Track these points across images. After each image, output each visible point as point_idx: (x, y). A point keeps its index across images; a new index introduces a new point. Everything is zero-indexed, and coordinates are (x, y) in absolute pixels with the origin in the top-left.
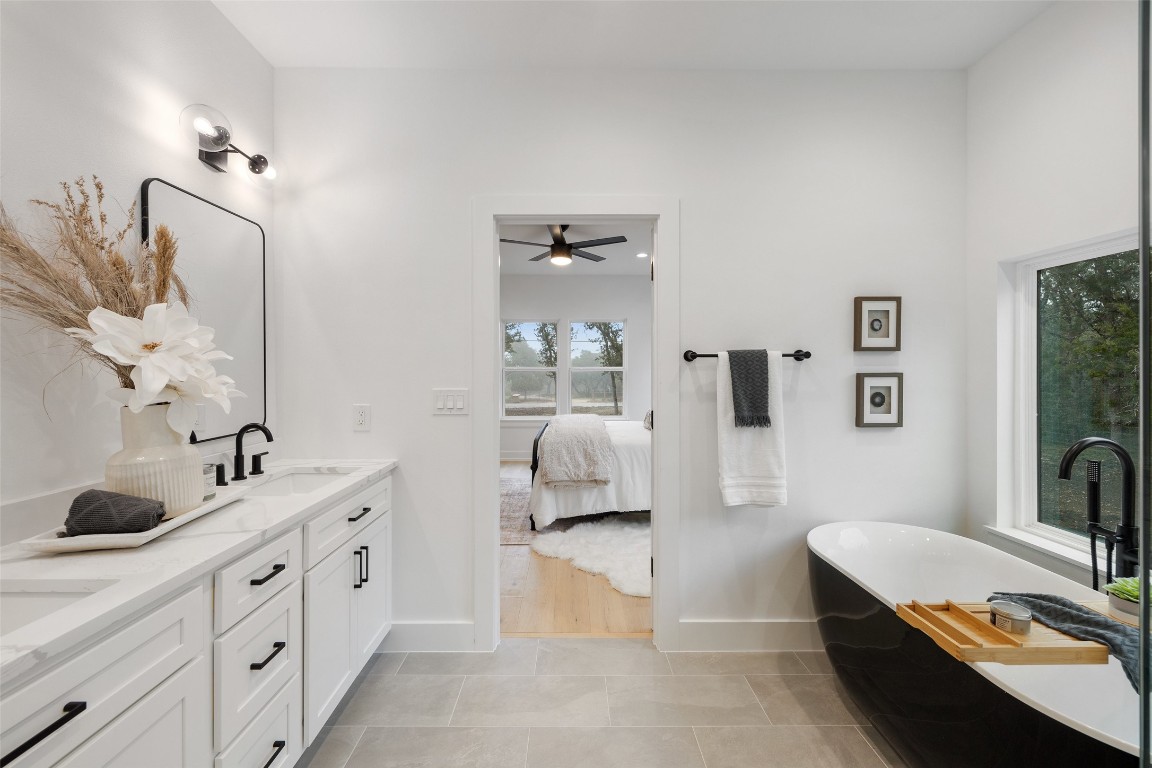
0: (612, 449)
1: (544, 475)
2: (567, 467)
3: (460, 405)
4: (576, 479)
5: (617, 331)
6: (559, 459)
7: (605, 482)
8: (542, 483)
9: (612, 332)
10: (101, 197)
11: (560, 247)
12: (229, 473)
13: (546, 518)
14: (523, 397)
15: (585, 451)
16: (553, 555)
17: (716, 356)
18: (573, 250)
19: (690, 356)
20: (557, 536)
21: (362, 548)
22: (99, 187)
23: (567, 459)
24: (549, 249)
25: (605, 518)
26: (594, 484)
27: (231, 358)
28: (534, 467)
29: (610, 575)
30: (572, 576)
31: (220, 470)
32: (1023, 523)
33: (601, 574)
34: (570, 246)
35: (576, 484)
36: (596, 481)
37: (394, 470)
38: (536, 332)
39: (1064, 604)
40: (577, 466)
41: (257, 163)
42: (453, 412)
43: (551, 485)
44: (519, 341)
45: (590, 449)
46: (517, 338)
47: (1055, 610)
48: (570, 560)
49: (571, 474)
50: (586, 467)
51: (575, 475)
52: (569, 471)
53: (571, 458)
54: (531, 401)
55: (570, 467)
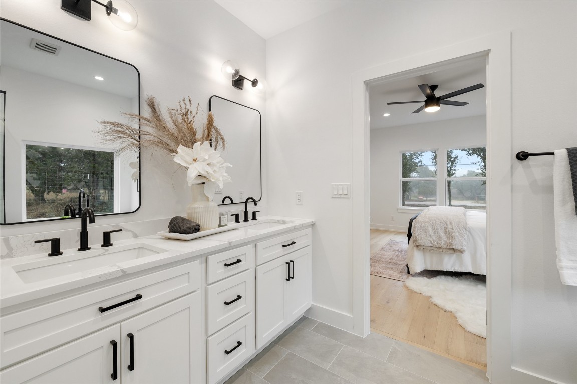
0: (468, 230)
1: (415, 241)
2: (431, 238)
3: (345, 193)
4: (438, 246)
6: (426, 232)
7: (461, 252)
8: (414, 246)
10: (191, 104)
11: (431, 100)
12: (242, 218)
13: (418, 268)
14: (425, 199)
15: (446, 229)
16: (418, 292)
17: (553, 154)
18: (441, 101)
19: (523, 157)
20: (424, 280)
21: (291, 261)
22: (190, 101)
23: (432, 233)
24: (424, 104)
25: (464, 277)
26: (452, 252)
27: (231, 166)
28: (409, 236)
29: (458, 315)
30: (429, 308)
31: (237, 216)
33: (451, 312)
34: (439, 99)
35: (438, 249)
36: (453, 250)
37: (313, 225)
38: (431, 160)
40: (440, 238)
41: (255, 83)
42: (342, 196)
43: (419, 248)
44: (421, 166)
45: (449, 228)
46: (419, 165)
48: (430, 297)
49: (434, 243)
50: (446, 240)
51: (437, 244)
52: (433, 240)
53: (434, 233)
54: (431, 201)
55: (434, 238)
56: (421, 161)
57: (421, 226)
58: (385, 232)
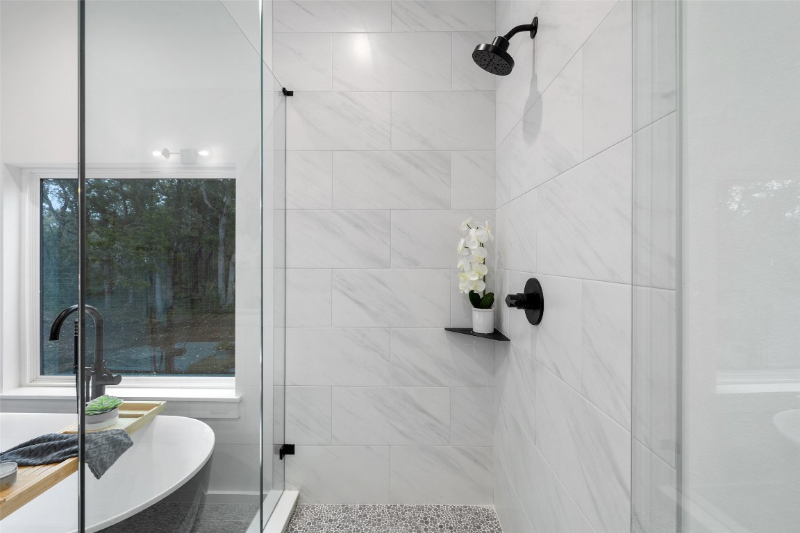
32: (27, 381)
39: (50, 440)
47: (42, 448)
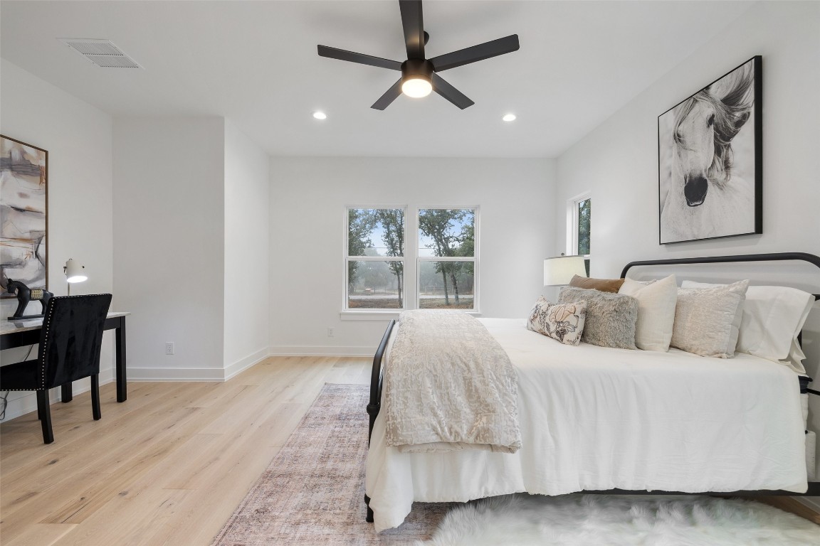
1: (392, 432)
2: (435, 415)
4: (452, 439)
5: (448, 238)
6: (419, 399)
7: (511, 449)
8: (386, 442)
9: (444, 239)
14: (373, 291)
23: (434, 399)
26: (485, 449)
28: (374, 408)
35: (452, 448)
36: (492, 446)
40: (454, 414)
43: (404, 450)
45: (476, 380)
46: (367, 245)
49: (443, 431)
50: (471, 417)
51: (451, 433)
52: (439, 423)
53: (441, 397)
54: (379, 293)
55: (441, 413)
56: (370, 240)
57: (405, 380)
58: (317, 360)
